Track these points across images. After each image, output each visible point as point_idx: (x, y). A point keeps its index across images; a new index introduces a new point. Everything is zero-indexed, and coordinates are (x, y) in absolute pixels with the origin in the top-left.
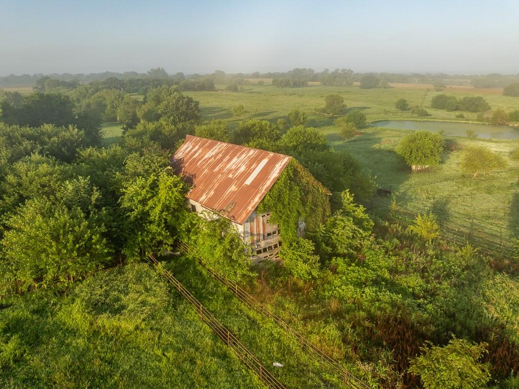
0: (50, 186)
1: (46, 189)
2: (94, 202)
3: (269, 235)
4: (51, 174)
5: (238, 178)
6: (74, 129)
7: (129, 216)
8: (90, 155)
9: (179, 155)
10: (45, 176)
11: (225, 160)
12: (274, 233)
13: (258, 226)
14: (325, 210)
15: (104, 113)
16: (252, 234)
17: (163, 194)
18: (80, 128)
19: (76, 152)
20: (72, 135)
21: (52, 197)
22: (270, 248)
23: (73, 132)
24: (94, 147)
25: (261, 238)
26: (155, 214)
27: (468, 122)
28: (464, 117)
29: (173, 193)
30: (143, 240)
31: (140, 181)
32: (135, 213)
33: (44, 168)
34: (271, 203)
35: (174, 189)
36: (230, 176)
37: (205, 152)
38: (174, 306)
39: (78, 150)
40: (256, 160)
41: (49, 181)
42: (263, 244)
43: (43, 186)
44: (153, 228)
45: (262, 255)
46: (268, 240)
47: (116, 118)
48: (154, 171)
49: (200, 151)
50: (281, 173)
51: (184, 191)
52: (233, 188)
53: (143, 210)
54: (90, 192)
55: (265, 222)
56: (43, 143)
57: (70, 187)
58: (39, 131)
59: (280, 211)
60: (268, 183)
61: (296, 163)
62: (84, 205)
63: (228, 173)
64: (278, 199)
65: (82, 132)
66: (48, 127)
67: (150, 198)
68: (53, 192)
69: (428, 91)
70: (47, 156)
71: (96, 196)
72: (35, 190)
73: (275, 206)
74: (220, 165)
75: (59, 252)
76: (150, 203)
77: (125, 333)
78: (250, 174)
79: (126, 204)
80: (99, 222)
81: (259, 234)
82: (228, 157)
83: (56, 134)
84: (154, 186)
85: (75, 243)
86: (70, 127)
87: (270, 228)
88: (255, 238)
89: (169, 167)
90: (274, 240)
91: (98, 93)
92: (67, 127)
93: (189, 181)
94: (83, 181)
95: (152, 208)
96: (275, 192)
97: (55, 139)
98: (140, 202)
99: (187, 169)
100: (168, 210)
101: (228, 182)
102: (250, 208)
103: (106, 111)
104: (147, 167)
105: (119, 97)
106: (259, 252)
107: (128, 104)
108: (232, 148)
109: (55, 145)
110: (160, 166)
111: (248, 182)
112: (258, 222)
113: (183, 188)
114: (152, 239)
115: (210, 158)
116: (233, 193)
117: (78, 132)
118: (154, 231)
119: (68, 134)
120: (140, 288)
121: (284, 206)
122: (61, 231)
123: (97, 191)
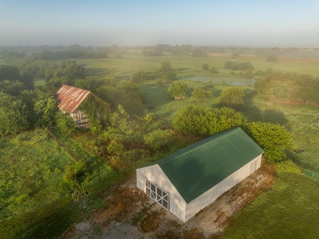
0: (7, 103)
1: (6, 104)
2: (24, 109)
3: (84, 118)
4: (8, 99)
5: (74, 99)
6: (18, 82)
7: (37, 113)
8: (25, 93)
9: (59, 92)
10: (6, 99)
11: (72, 93)
12: (86, 118)
13: (79, 115)
14: (108, 111)
15: (38, 72)
16: (77, 118)
17: (48, 105)
18: (21, 82)
19: (19, 92)
20: (17, 85)
21: (8, 107)
22: (85, 123)
23: (18, 83)
24: (27, 90)
25: (81, 119)
26: (46, 112)
27: (234, 76)
28: (234, 74)
29: (52, 105)
30: (41, 121)
31: (41, 101)
32: (38, 112)
33: (5, 97)
34: (83, 107)
35: (53, 104)
36: (72, 99)
37: (67, 91)
38: (48, 139)
39: (20, 91)
40: (81, 93)
41: (7, 101)
42: (82, 121)
43: (5, 103)
44: (45, 117)
45: (82, 125)
46: (84, 120)
47: (44, 75)
48: (47, 98)
49: (65, 90)
50: (86, 97)
51: (57, 104)
52: (72, 103)
53: (41, 111)
54: (22, 105)
55: (82, 114)
56: (4, 88)
57: (15, 103)
58: (3, 83)
59: (87, 110)
60: (82, 100)
61: (92, 94)
62: (20, 110)
63: (72, 98)
64: (86, 106)
65: (22, 83)
66: (7, 81)
67: (44, 107)
68: (9, 105)
69: (228, 59)
70: (6, 93)
71: (25, 106)
72: (2, 104)
73: (85, 108)
74: (70, 95)
75: (10, 122)
76: (44, 109)
77: (31, 145)
78: (78, 98)
79: (36, 109)
80: (25, 114)
81: (80, 118)
82: (73, 92)
83: (11, 84)
84: (46, 103)
85: (16, 120)
86: (17, 81)
87: (84, 116)
88: (78, 119)
89: (52, 96)
90: (86, 120)
91: (35, 62)
92: (15, 81)
93: (59, 101)
94: (20, 101)
95: (45, 110)
96: (84, 103)
97: (10, 86)
98: (40, 108)
99: (60, 97)
100: (50, 111)
101: (71, 101)
102: (75, 109)
103: (39, 72)
104: (44, 96)
105: (46, 64)
106: (81, 124)
107: (51, 68)
108: (75, 89)
109: (10, 89)
110: (49, 96)
111: (76, 100)
112: (79, 114)
113: (56, 103)
114: (44, 121)
115: (68, 93)
116: (72, 104)
117: (20, 83)
118: (45, 118)
119: (15, 84)
120: (39, 135)
121: (89, 109)
122: (11, 116)
123: (25, 105)
